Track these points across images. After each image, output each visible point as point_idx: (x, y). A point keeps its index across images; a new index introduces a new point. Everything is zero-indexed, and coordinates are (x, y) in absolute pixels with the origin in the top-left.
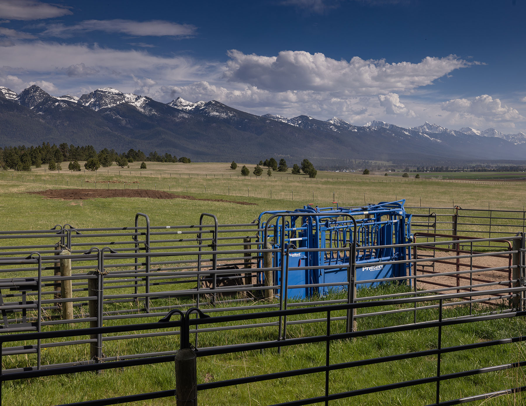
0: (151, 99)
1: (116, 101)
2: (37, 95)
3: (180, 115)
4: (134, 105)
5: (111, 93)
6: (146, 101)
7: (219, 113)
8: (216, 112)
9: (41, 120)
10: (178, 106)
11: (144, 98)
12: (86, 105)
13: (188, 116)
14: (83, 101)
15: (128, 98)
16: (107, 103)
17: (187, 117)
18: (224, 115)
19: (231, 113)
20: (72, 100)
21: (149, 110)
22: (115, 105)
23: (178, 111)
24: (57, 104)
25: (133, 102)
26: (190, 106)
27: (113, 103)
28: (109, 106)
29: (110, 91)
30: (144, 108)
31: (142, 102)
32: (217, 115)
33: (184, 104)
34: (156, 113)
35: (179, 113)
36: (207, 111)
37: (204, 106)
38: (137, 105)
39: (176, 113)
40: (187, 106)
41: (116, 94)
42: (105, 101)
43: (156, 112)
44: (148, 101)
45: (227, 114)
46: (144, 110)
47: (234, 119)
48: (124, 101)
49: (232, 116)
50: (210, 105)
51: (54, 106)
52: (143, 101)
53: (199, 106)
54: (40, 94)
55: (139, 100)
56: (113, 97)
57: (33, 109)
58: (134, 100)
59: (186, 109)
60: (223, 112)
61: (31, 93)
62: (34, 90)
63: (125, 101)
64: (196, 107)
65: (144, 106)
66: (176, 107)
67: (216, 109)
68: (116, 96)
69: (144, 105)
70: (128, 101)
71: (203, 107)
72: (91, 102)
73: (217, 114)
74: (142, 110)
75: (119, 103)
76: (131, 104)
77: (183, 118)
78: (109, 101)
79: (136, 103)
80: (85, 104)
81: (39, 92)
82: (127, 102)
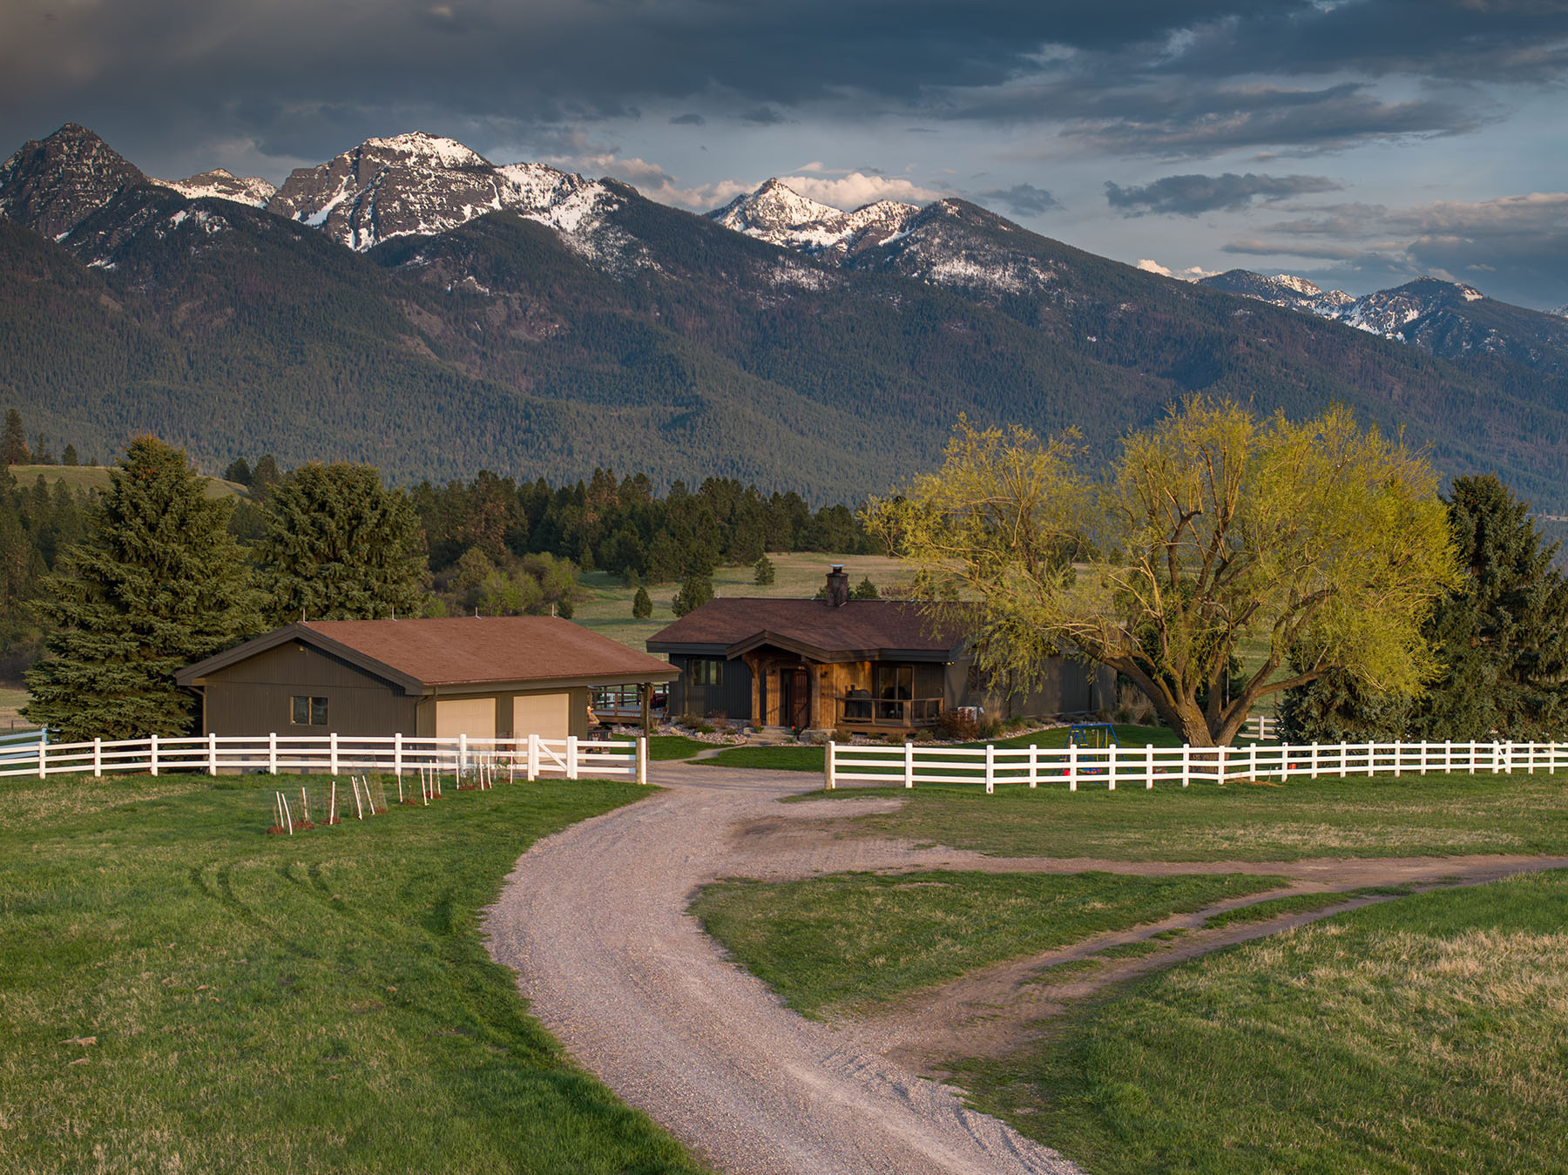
0: (632, 195)
1: (458, 200)
2: (83, 175)
3: (780, 277)
4: (547, 223)
5: (433, 162)
6: (608, 202)
7: (981, 264)
8: (969, 258)
9: (105, 300)
10: (768, 229)
11: (599, 189)
12: (309, 222)
13: (821, 284)
14: (295, 201)
15: (517, 188)
16: (411, 212)
17: (814, 286)
18: (1003, 277)
19: (1044, 269)
20: (240, 198)
21: (623, 249)
22: (451, 223)
23: (769, 252)
24: (180, 217)
25: (544, 210)
26: (829, 230)
27: (445, 215)
28: (422, 226)
29: (427, 151)
30: (598, 237)
31: (586, 209)
32: (971, 279)
33: (798, 219)
34: (657, 267)
35: (776, 263)
36: (917, 253)
37: (902, 229)
38: (563, 225)
39: (761, 264)
40: (813, 225)
41: (456, 167)
42: (404, 203)
43: (657, 259)
44: (617, 202)
45: (1022, 274)
46: (599, 248)
47: (1060, 298)
48: (496, 204)
49: (1051, 285)
50: (936, 225)
51: (164, 228)
52: (592, 201)
53: (877, 231)
54: (99, 169)
55: (573, 199)
56: (445, 183)
57: (64, 241)
58: (549, 195)
59: (808, 242)
60: (1004, 262)
61: (59, 164)
62: (71, 148)
63: (501, 203)
64: (861, 233)
65: (595, 231)
66: (754, 232)
67: (967, 248)
68: (460, 176)
69: (596, 224)
70: (518, 202)
71: (895, 235)
72: (338, 207)
73: (972, 270)
74: (589, 250)
75: (474, 211)
76: (535, 217)
77: (794, 288)
78: (421, 204)
79: (557, 212)
80: (304, 217)
81: (95, 159)
82: (511, 211)
